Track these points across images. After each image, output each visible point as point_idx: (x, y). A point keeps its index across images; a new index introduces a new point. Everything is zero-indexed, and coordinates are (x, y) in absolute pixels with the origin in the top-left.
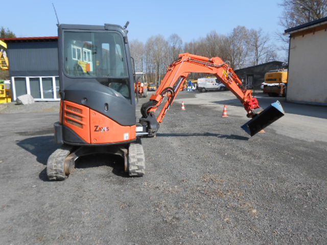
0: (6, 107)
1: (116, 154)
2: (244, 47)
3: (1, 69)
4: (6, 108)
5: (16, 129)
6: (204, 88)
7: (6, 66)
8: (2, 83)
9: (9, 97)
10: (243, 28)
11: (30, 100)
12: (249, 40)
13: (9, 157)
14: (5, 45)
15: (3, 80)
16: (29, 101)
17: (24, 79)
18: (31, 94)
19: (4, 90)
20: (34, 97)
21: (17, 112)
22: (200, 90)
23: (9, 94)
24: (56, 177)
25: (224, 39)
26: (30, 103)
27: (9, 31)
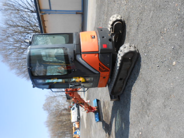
2: (54, 104)
12: (51, 102)
22: (79, 119)
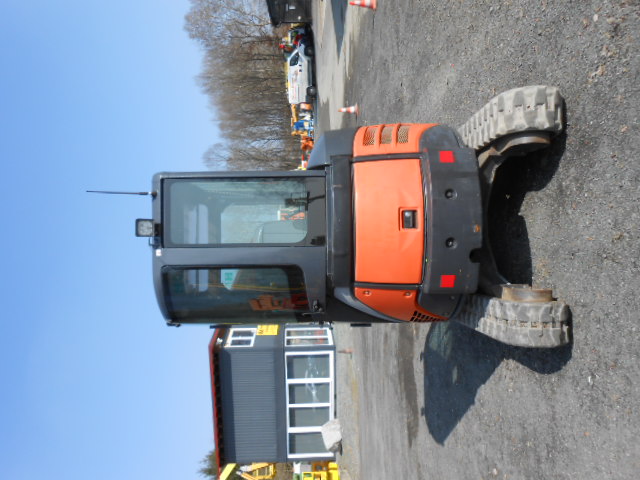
0: (345, 471)
1: (492, 180)
2: (225, 17)
3: (273, 476)
4: (349, 473)
5: (398, 445)
6: (308, 89)
7: (268, 467)
8: (298, 477)
9: (327, 465)
10: (187, 18)
11: (333, 426)
12: (211, 6)
13: (480, 454)
14: (230, 468)
15: (294, 477)
16: (334, 429)
17: (292, 436)
18: (321, 425)
19: (313, 473)
20: (326, 419)
21: (357, 451)
22: (312, 97)
23: (320, 465)
24: (562, 323)
25: (209, 58)
26: (339, 426)
27: (205, 461)
